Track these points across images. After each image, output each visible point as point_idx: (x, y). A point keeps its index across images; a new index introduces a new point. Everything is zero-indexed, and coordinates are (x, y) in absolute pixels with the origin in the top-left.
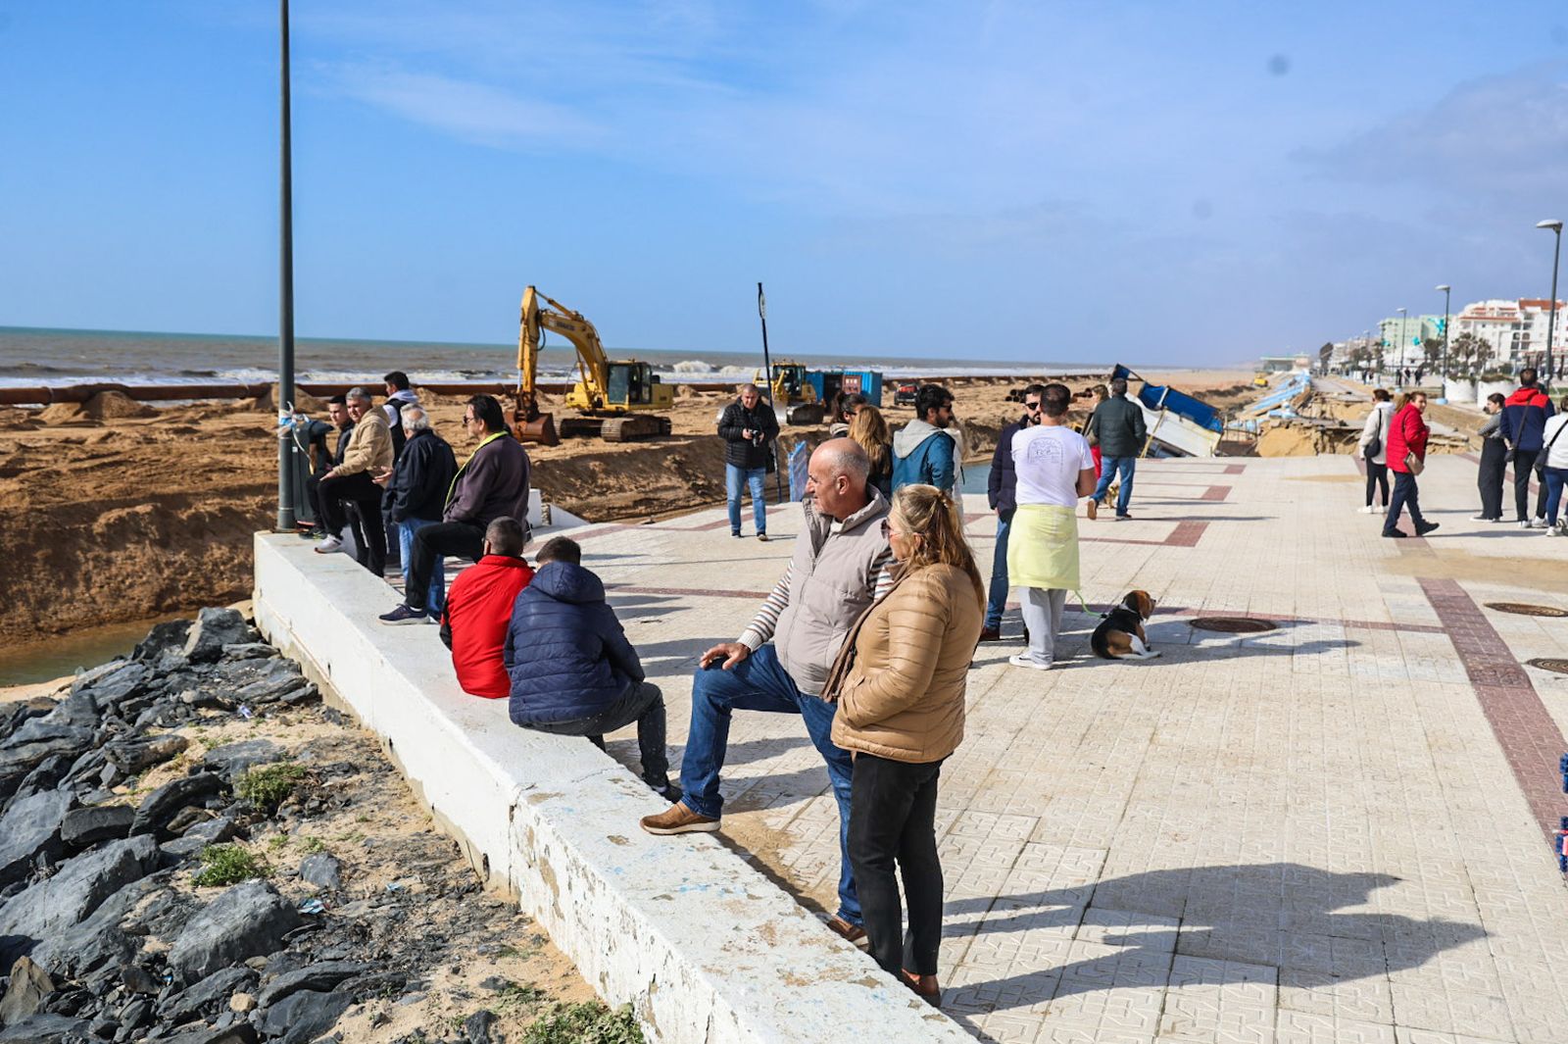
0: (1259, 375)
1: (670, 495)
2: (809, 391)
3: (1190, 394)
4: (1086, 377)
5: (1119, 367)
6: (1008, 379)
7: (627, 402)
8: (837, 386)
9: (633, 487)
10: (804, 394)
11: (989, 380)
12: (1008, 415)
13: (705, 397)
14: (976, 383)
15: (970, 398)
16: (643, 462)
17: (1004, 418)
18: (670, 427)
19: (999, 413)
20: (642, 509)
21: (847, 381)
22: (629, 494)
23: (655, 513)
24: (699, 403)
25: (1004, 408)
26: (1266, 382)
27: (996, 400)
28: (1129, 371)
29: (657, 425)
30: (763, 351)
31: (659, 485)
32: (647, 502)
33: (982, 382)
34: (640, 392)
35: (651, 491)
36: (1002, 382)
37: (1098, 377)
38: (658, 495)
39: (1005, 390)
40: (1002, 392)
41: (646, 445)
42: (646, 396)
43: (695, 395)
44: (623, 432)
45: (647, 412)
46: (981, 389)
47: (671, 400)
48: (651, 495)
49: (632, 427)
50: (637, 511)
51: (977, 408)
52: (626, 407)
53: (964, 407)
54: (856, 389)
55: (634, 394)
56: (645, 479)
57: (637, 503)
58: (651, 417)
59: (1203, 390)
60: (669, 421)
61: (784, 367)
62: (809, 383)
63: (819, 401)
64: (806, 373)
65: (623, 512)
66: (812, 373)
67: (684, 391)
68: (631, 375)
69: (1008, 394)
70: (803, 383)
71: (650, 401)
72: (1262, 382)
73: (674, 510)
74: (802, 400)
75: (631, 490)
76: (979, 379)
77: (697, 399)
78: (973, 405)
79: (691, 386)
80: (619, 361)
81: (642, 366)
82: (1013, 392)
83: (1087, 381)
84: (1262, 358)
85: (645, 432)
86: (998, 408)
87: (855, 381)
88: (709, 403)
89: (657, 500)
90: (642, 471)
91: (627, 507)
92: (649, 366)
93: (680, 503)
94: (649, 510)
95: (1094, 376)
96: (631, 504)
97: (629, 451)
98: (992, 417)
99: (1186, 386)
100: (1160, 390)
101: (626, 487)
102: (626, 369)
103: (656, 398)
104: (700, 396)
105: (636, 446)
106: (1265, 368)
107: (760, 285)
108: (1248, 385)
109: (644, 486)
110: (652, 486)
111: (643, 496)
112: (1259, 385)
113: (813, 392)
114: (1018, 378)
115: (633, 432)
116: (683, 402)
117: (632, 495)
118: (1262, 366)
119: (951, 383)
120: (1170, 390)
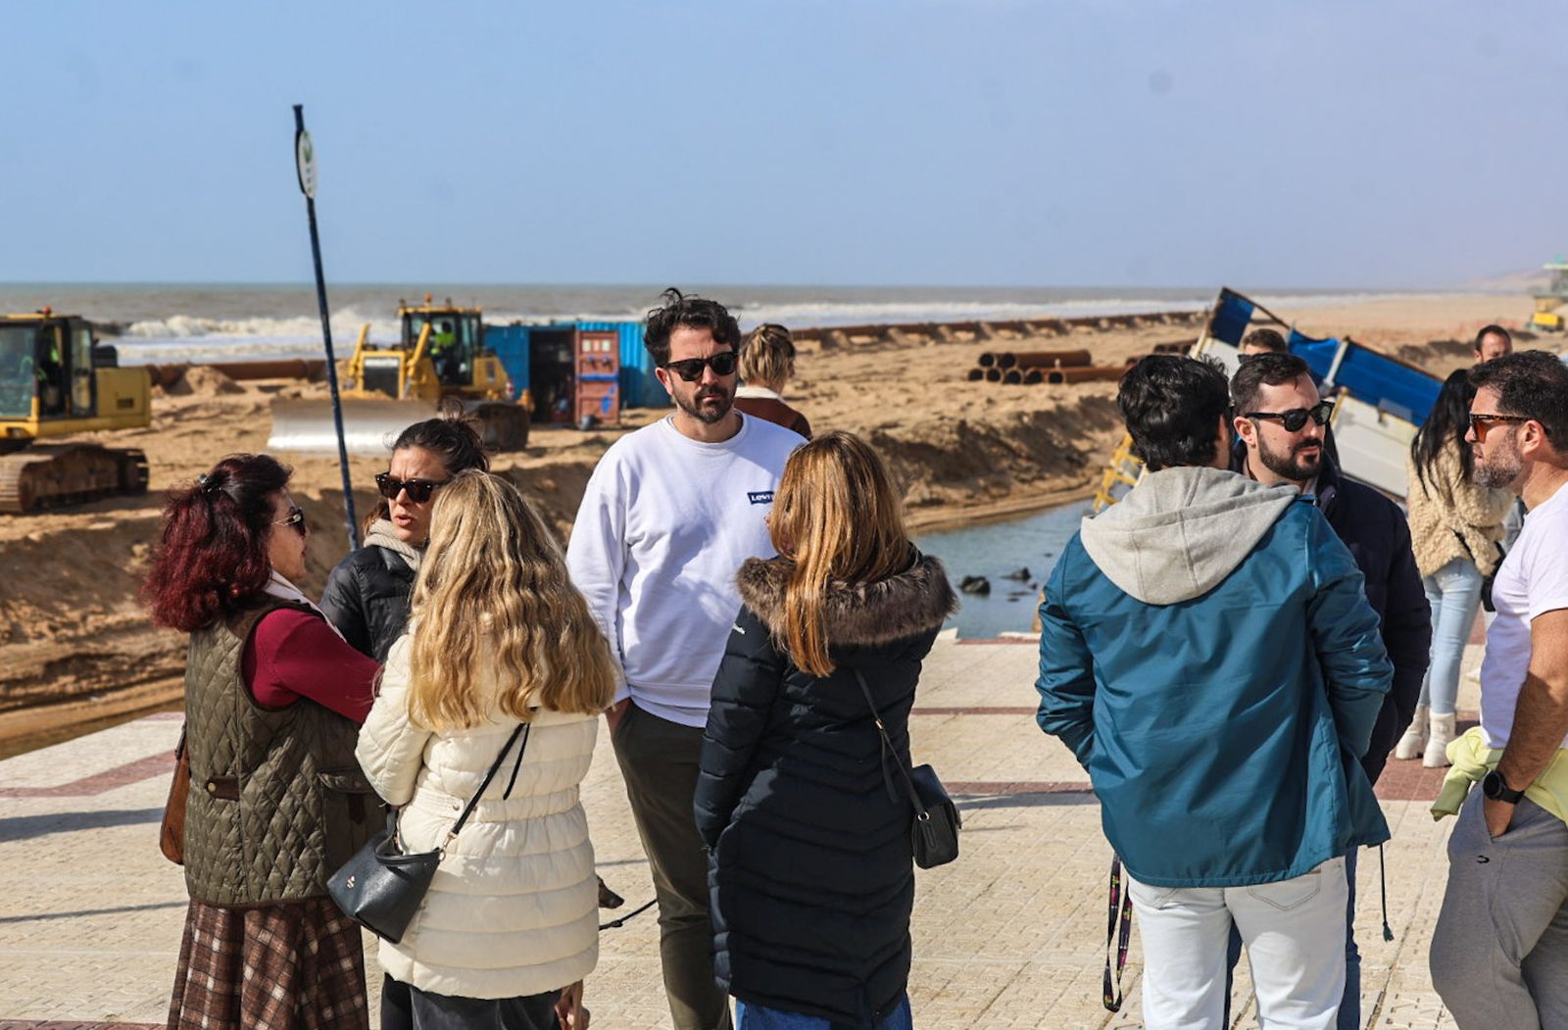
0: (1543, 304)
1: (137, 645)
2: (491, 373)
3: (1393, 351)
4: (1156, 318)
5: (1228, 296)
6: (975, 328)
7: (34, 417)
8: (563, 357)
9: (43, 626)
10: (480, 379)
11: (930, 331)
12: (973, 416)
13: (252, 394)
14: (902, 339)
15: (884, 377)
16: (73, 564)
17: (963, 423)
18: (145, 472)
19: (951, 409)
20: (67, 682)
21: (586, 345)
22: (34, 645)
23: (101, 692)
24: (233, 410)
25: (965, 398)
26: (1561, 320)
27: (946, 379)
28: (1253, 305)
29: (113, 467)
30: (312, 279)
31: (111, 620)
32: (81, 663)
33: (914, 338)
34: (65, 391)
35: (90, 637)
36: (962, 335)
37: (1183, 318)
38: (110, 645)
39: (965, 354)
40: (960, 359)
41: (78, 521)
42: (82, 399)
43: (228, 388)
44: (24, 490)
45: (82, 438)
46: (911, 354)
47: (146, 404)
48: (92, 647)
49: (49, 476)
50: (54, 687)
51: (902, 398)
52: (32, 427)
53: (870, 398)
54: (608, 364)
55: (52, 395)
56: (74, 606)
57: (53, 669)
58: (95, 451)
59: (1421, 342)
60: (143, 459)
61: (430, 317)
62: (492, 352)
63: (517, 396)
64: (485, 331)
65: (19, 691)
66: (499, 330)
67: (201, 382)
68: (43, 346)
69: (974, 365)
70: (478, 354)
71: (92, 412)
72: (1551, 320)
73: (151, 679)
74: (475, 396)
75: (40, 636)
76: (906, 329)
77: (231, 399)
78: (891, 393)
79: (218, 368)
80: (13, 316)
81: (69, 326)
82: (986, 359)
83: (1159, 328)
84: (1548, 266)
85: (82, 487)
86: (950, 396)
87: (606, 345)
88: (258, 409)
89: (108, 656)
90: (70, 587)
91: (27, 680)
92: (90, 327)
93: (167, 663)
94: (84, 684)
95: (1173, 316)
96: (38, 670)
97: (34, 536)
98: (934, 420)
99: (1384, 333)
100: (1329, 347)
101: (28, 629)
102: (29, 335)
103: (106, 400)
104: (241, 391)
105: (55, 523)
106: (1555, 287)
107: (298, 110)
108: (1520, 328)
109: (72, 625)
110: (93, 622)
111: (69, 649)
112: (1545, 328)
113: (501, 373)
114: (997, 326)
115: (52, 488)
116: (194, 408)
117: (41, 646)
118: (1545, 283)
119: (843, 340)
120: (1353, 347)
